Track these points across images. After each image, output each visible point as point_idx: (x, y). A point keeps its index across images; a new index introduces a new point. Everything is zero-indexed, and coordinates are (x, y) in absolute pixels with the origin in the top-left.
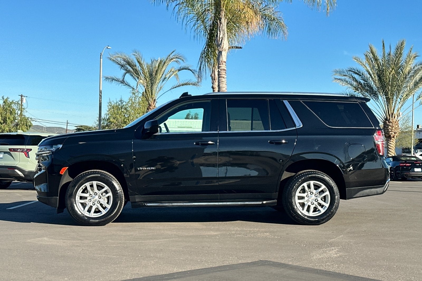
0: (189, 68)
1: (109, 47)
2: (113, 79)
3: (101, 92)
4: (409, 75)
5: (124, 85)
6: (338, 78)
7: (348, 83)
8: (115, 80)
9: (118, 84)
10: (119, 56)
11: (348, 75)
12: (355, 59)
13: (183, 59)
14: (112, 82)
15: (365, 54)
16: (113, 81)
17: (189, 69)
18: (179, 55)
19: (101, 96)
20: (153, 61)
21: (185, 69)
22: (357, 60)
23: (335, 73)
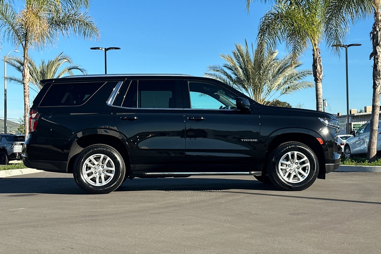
0: (78, 67)
1: (16, 51)
2: (11, 79)
3: (5, 91)
4: (266, 69)
5: (21, 84)
6: (208, 73)
7: (218, 78)
8: (13, 80)
9: (16, 83)
10: (10, 58)
11: (220, 70)
12: (222, 56)
13: (69, 59)
14: (11, 82)
15: (233, 52)
16: (12, 80)
17: (78, 69)
18: (66, 57)
19: (5, 94)
20: (43, 62)
21: (74, 68)
22: (224, 57)
23: (209, 69)
